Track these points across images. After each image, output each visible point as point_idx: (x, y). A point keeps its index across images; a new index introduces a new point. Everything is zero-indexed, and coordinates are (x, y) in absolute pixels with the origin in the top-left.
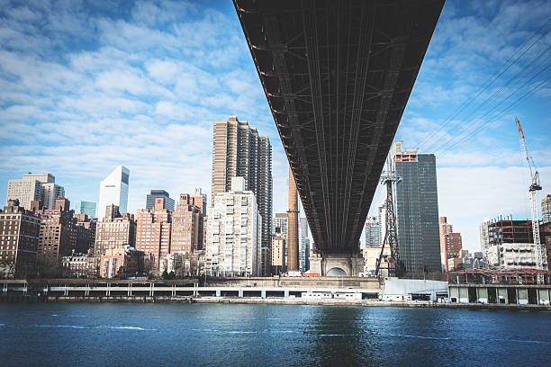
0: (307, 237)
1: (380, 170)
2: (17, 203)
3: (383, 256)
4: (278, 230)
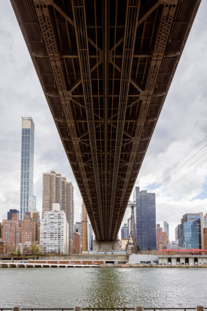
3: (129, 243)
4: (77, 231)
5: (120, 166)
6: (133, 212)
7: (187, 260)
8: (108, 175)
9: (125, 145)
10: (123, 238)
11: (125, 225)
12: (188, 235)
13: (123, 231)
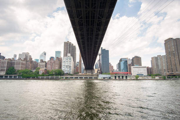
0: (83, 66)
1: (98, 52)
2: (20, 58)
3: (98, 70)
4: (77, 65)
5: (96, 33)
6: (100, 58)
7: (123, 77)
8: (91, 38)
9: (99, 22)
10: (96, 68)
11: (97, 63)
12: (122, 67)
13: (96, 65)
